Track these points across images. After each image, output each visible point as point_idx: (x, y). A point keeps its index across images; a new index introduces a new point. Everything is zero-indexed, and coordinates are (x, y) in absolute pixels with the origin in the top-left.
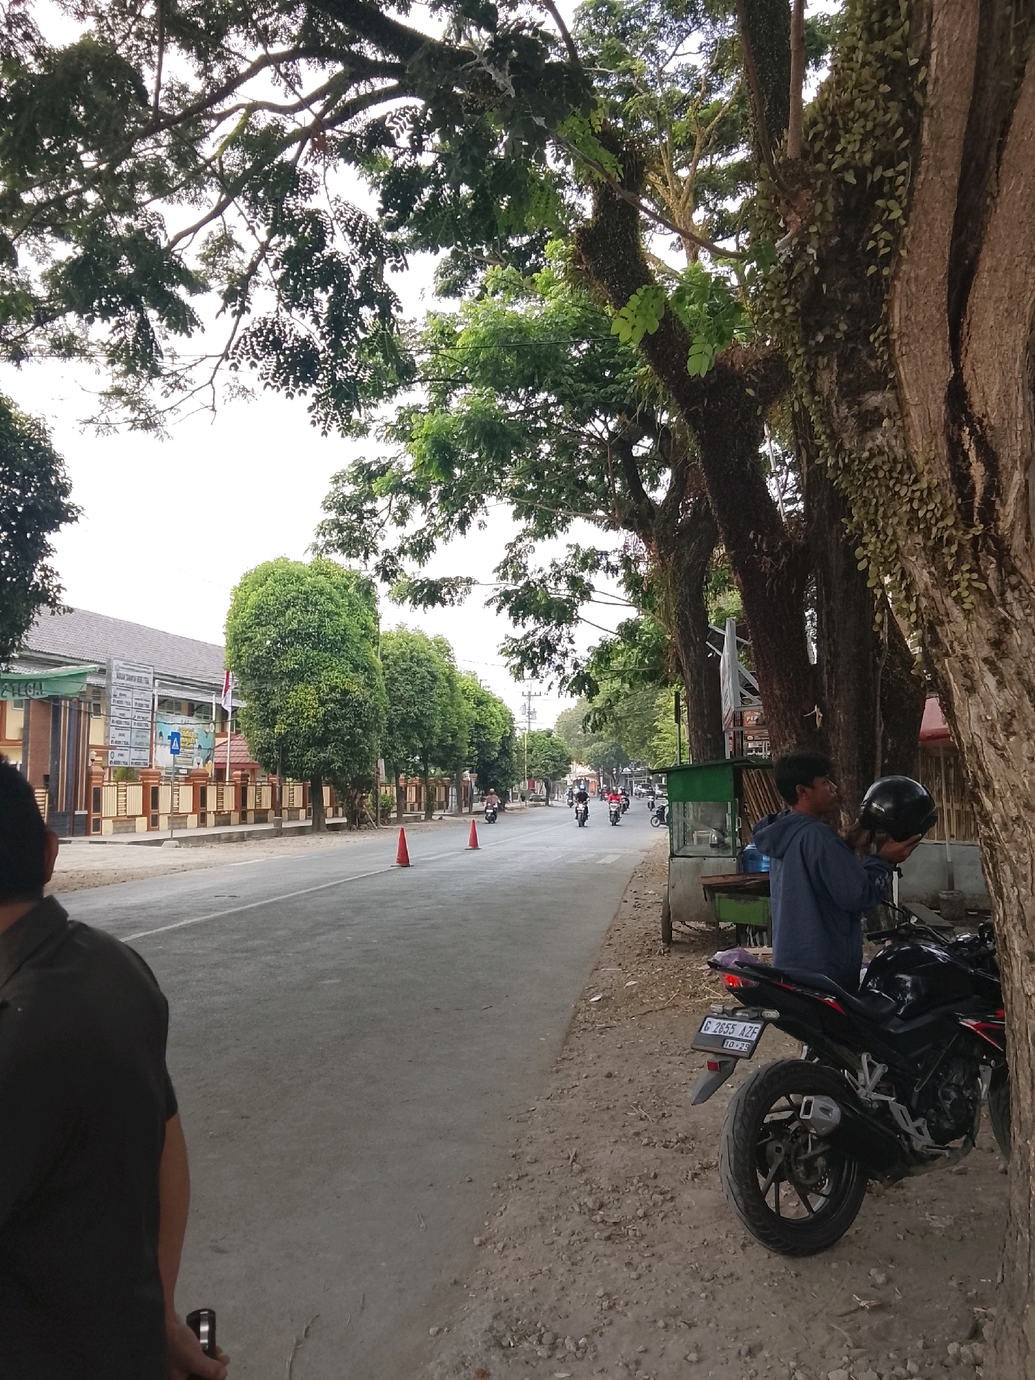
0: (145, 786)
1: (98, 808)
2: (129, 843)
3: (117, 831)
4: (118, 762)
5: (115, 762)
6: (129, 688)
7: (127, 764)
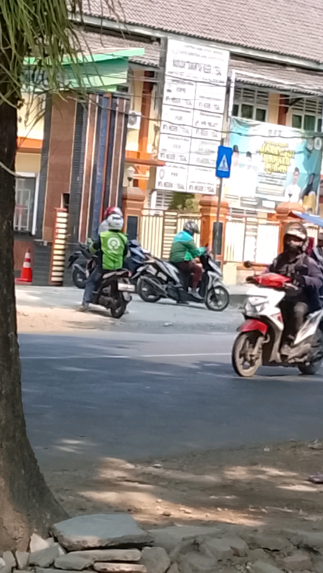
0: (204, 220)
4: (171, 185)
5: (165, 184)
6: (190, 82)
7: (182, 188)
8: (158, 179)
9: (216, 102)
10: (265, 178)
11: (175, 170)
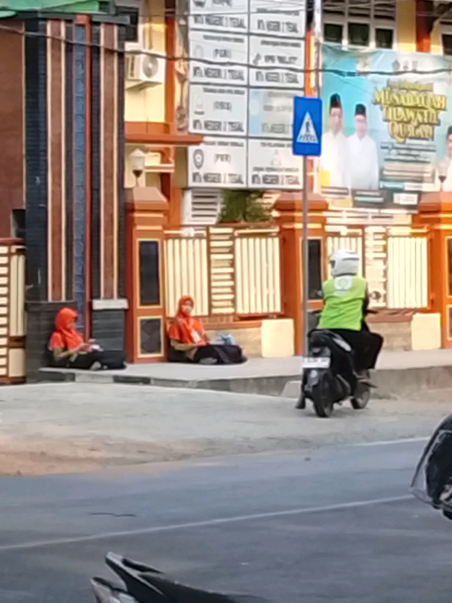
1: (154, 294)
5: (206, 177)
7: (239, 181)
8: (192, 169)
9: (290, 18)
10: (394, 151)
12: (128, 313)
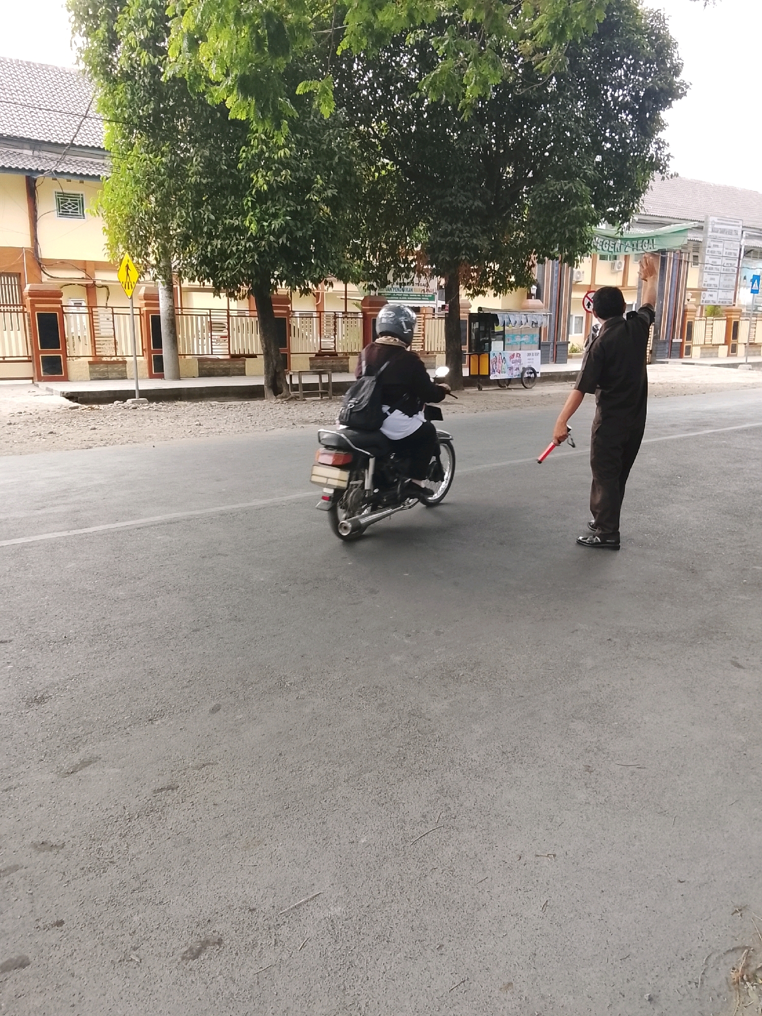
0: (728, 321)
1: (690, 337)
2: (712, 365)
3: (703, 356)
4: (708, 301)
6: (721, 240)
7: (715, 303)
8: (702, 299)
9: (735, 251)
11: (711, 293)
12: (682, 344)
